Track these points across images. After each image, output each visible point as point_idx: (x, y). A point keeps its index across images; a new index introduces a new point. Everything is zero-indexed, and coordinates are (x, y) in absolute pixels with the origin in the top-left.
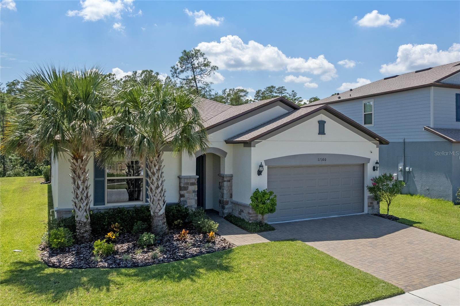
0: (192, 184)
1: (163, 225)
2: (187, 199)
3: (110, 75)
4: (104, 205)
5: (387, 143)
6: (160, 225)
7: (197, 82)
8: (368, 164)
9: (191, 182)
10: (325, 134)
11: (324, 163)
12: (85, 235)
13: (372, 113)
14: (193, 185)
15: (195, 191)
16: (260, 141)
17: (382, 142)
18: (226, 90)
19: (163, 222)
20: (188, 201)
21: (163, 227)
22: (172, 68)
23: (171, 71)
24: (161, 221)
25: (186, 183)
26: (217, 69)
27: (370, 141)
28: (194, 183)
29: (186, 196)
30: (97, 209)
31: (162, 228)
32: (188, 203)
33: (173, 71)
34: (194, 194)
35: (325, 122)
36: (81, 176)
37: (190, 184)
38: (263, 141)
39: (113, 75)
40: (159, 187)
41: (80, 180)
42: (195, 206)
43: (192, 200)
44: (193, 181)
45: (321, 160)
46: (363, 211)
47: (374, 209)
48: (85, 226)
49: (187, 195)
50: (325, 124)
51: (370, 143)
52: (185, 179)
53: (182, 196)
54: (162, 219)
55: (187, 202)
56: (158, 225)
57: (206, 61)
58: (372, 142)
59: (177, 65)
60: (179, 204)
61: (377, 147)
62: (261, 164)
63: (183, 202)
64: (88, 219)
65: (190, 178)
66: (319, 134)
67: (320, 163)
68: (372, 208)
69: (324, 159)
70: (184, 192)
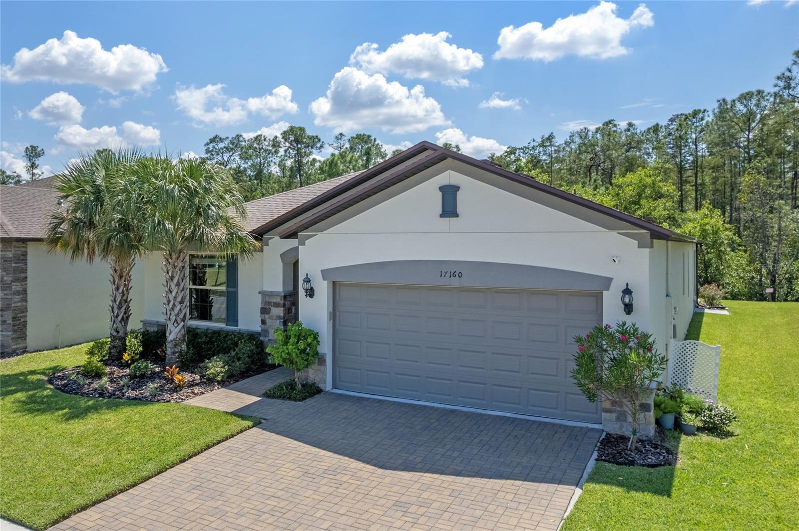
0: (277, 305)
2: (269, 328)
6: (169, 355)
8: (606, 292)
9: (275, 301)
10: (457, 216)
11: (455, 282)
14: (277, 307)
15: (280, 316)
16: (314, 233)
19: (173, 351)
20: (270, 331)
21: (171, 358)
24: (169, 350)
25: (268, 302)
28: (279, 303)
29: (267, 324)
31: (170, 360)
32: (270, 335)
34: (278, 321)
35: (457, 188)
37: (273, 305)
38: (320, 234)
41: (115, 285)
45: (448, 275)
48: (114, 341)
49: (268, 321)
50: (458, 193)
51: (614, 234)
52: (267, 296)
53: (263, 322)
54: (172, 346)
55: (269, 333)
58: (618, 233)
59: (790, 71)
60: (259, 334)
61: (639, 247)
62: (307, 277)
63: (265, 332)
64: (118, 332)
65: (272, 294)
66: (441, 216)
67: (445, 282)
68: (618, 419)
69: (457, 274)
70: (267, 316)
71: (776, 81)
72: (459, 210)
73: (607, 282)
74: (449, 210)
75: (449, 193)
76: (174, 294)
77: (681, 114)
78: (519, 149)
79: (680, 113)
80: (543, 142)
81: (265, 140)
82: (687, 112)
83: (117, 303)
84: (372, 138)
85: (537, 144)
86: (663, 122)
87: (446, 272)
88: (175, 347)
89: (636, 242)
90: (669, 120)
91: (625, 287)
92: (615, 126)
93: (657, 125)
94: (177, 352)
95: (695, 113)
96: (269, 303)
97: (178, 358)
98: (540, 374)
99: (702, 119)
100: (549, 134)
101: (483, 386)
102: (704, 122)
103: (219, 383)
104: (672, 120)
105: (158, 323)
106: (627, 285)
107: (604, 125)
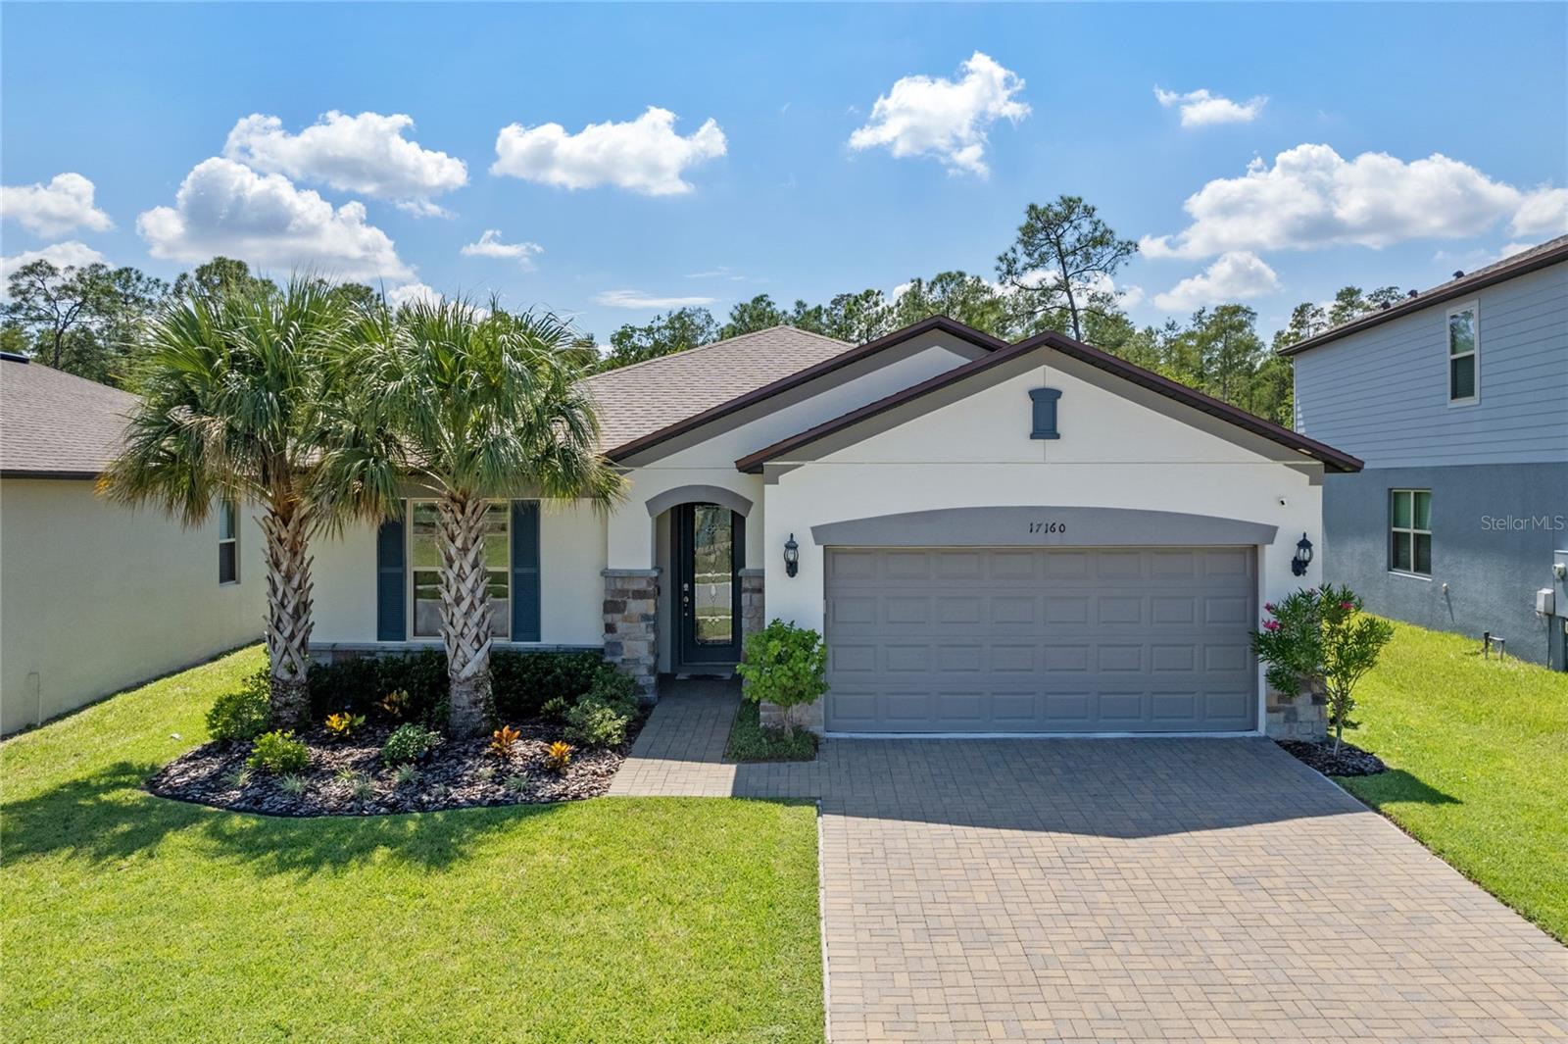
0: (640, 595)
1: (471, 708)
2: (623, 638)
3: (868, 296)
4: (403, 638)
5: (1356, 467)
6: (464, 708)
7: (1074, 294)
8: (1267, 547)
9: (635, 587)
10: (1058, 437)
11: (1054, 540)
12: (284, 714)
13: (1472, 356)
14: (641, 598)
15: (646, 615)
16: (795, 462)
17: (1334, 463)
18: (1204, 311)
19: (472, 698)
20: (626, 644)
21: (471, 713)
22: (1000, 259)
23: (998, 269)
24: (465, 697)
25: (620, 591)
26: (1137, 250)
27: (1275, 458)
28: (645, 592)
29: (619, 632)
30: (383, 649)
31: (467, 717)
32: (625, 650)
33: (1004, 267)
34: (643, 625)
35: (1058, 394)
36: (282, 560)
37: (631, 595)
38: (808, 465)
39: (878, 295)
40: (463, 599)
41: (280, 572)
42: (648, 662)
43: (640, 643)
44: (642, 585)
45: (1043, 528)
46: (1255, 728)
47: (1295, 721)
48: (285, 692)
49: (621, 626)
50: (1059, 401)
51: (1279, 465)
52: (618, 580)
53: (610, 628)
54: (469, 689)
55: (622, 648)
56: (459, 707)
57: (1101, 229)
58: (1286, 465)
59: (1014, 251)
60: (602, 651)
61: (1311, 484)
62: (792, 541)
63: (615, 647)
64: (294, 672)
65: (630, 576)
66: (1033, 437)
67: (1039, 539)
68: (1287, 719)
69: (1057, 527)
70: (617, 617)
71: (997, 263)
72: (1059, 430)
73: (1269, 533)
74: (1045, 426)
75: (1045, 402)
76: (470, 583)
77: (849, 295)
78: (640, 330)
79: (846, 294)
80: (671, 322)
81: (139, 279)
82: (856, 293)
83: (290, 609)
84: (374, 293)
85: (664, 324)
86: (826, 305)
87: (1040, 525)
88: (477, 691)
89: (1307, 477)
90: (832, 302)
91: (1302, 539)
92: (769, 304)
93: (820, 307)
94: (481, 701)
95: (868, 294)
96: (624, 592)
97: (484, 712)
98: (1169, 670)
99: (876, 304)
100: (680, 310)
101: (1083, 697)
102: (879, 309)
103: (614, 748)
104: (836, 302)
105: (337, 648)
106: (1305, 535)
107: (753, 302)
